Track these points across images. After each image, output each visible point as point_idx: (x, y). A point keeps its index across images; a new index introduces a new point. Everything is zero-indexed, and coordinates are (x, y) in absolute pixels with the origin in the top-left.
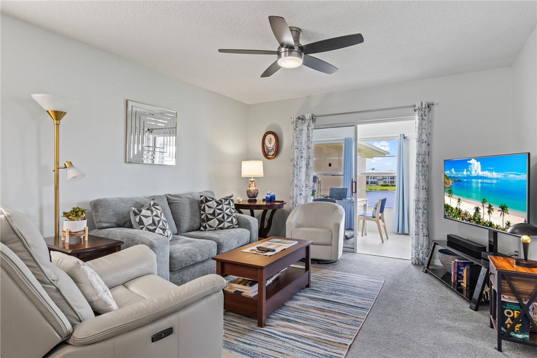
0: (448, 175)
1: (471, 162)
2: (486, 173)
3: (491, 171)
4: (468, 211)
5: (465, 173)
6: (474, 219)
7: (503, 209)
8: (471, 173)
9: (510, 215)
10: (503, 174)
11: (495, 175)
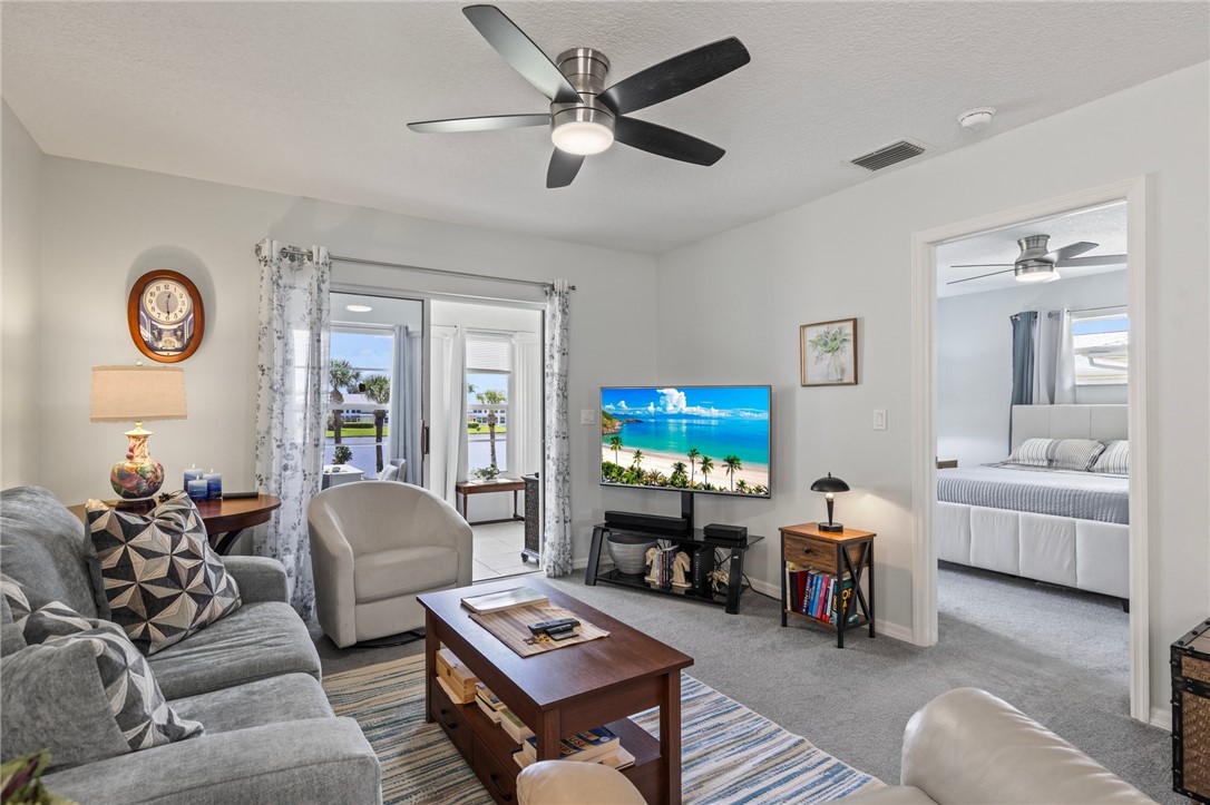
0: (610, 413)
1: (665, 391)
2: (697, 410)
3: (708, 406)
4: (658, 470)
5: (651, 408)
6: (672, 483)
7: (732, 463)
8: (665, 410)
9: (743, 471)
10: (731, 411)
11: (714, 412)
